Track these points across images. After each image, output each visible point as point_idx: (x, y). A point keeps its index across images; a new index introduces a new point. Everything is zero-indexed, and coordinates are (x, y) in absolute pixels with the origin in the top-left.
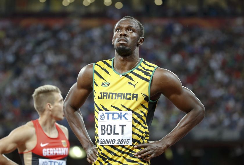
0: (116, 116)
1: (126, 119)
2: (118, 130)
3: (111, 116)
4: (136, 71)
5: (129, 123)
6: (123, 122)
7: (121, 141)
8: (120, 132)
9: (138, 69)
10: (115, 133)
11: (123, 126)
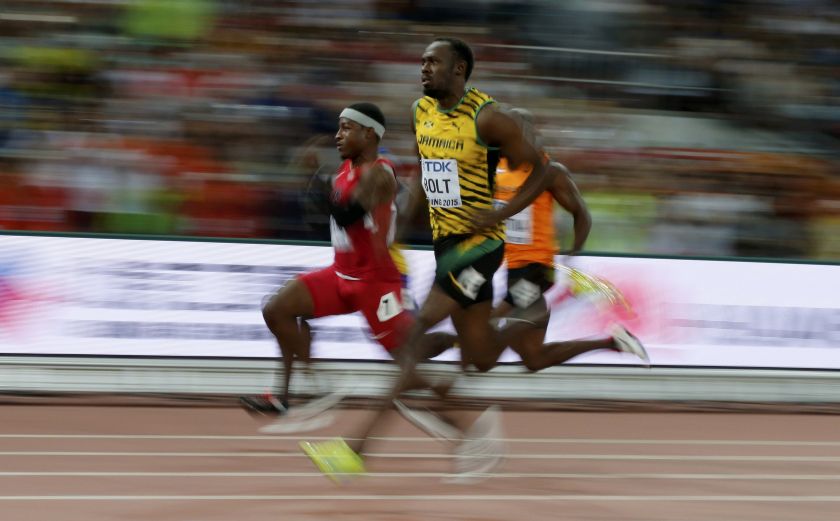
0: (438, 167)
1: (449, 170)
2: (442, 186)
3: (431, 166)
4: (460, 107)
5: (454, 177)
6: (445, 175)
7: (447, 202)
8: (444, 190)
9: (463, 103)
10: (439, 192)
11: (446, 181)
